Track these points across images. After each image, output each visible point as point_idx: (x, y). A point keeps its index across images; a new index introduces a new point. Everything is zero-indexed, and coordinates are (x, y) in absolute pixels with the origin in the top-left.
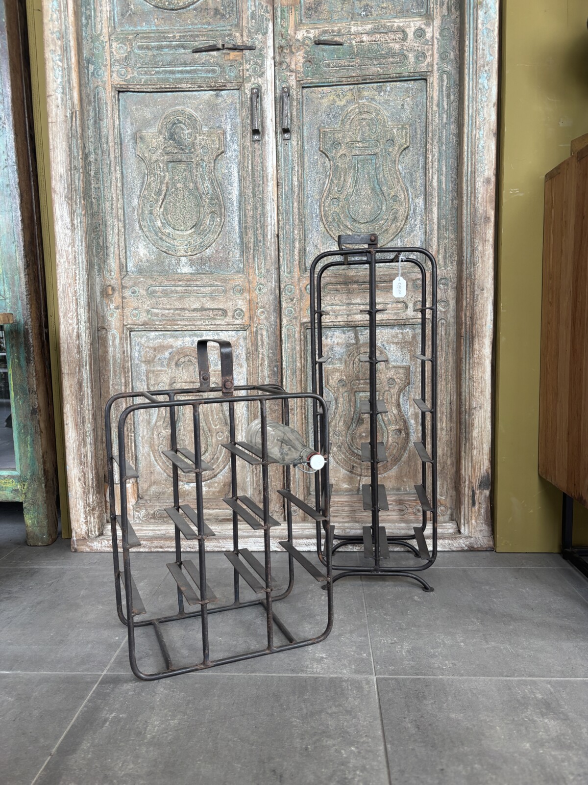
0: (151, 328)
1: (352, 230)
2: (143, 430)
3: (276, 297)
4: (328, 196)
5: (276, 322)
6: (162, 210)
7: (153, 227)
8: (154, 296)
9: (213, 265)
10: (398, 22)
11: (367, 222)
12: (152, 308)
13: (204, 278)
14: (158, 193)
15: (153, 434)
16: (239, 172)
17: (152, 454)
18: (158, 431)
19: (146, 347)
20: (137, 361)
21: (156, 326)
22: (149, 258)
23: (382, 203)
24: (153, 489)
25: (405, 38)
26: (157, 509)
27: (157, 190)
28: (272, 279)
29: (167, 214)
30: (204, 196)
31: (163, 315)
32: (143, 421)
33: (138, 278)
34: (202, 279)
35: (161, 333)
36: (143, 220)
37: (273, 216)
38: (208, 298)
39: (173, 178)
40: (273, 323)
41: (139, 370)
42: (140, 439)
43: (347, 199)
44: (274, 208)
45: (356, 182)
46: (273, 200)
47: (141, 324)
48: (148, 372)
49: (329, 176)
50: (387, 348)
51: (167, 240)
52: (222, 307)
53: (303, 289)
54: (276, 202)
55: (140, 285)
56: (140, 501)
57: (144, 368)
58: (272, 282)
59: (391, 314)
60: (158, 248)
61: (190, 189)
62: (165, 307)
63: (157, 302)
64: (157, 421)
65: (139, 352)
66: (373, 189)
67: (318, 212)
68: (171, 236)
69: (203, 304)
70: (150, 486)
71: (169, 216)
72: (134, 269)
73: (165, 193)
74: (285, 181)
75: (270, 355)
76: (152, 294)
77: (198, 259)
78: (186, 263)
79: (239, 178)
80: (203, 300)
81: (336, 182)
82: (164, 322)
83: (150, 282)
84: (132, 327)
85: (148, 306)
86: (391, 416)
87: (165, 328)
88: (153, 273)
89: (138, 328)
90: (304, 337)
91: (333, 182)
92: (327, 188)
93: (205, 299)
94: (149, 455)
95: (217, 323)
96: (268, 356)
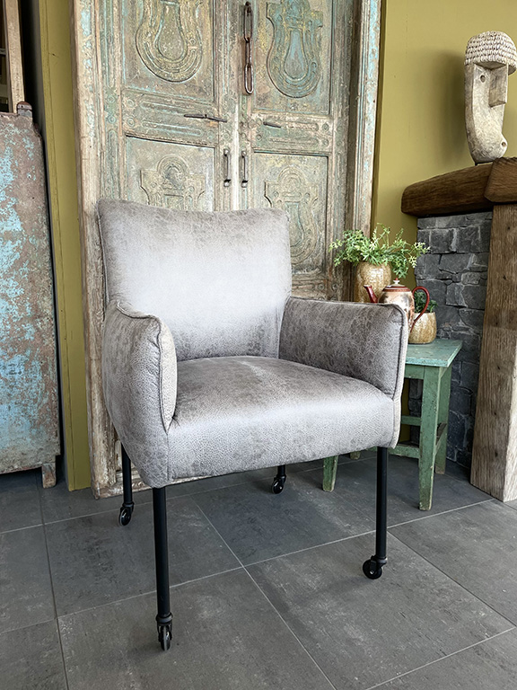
10: (313, 118)
25: (317, 130)
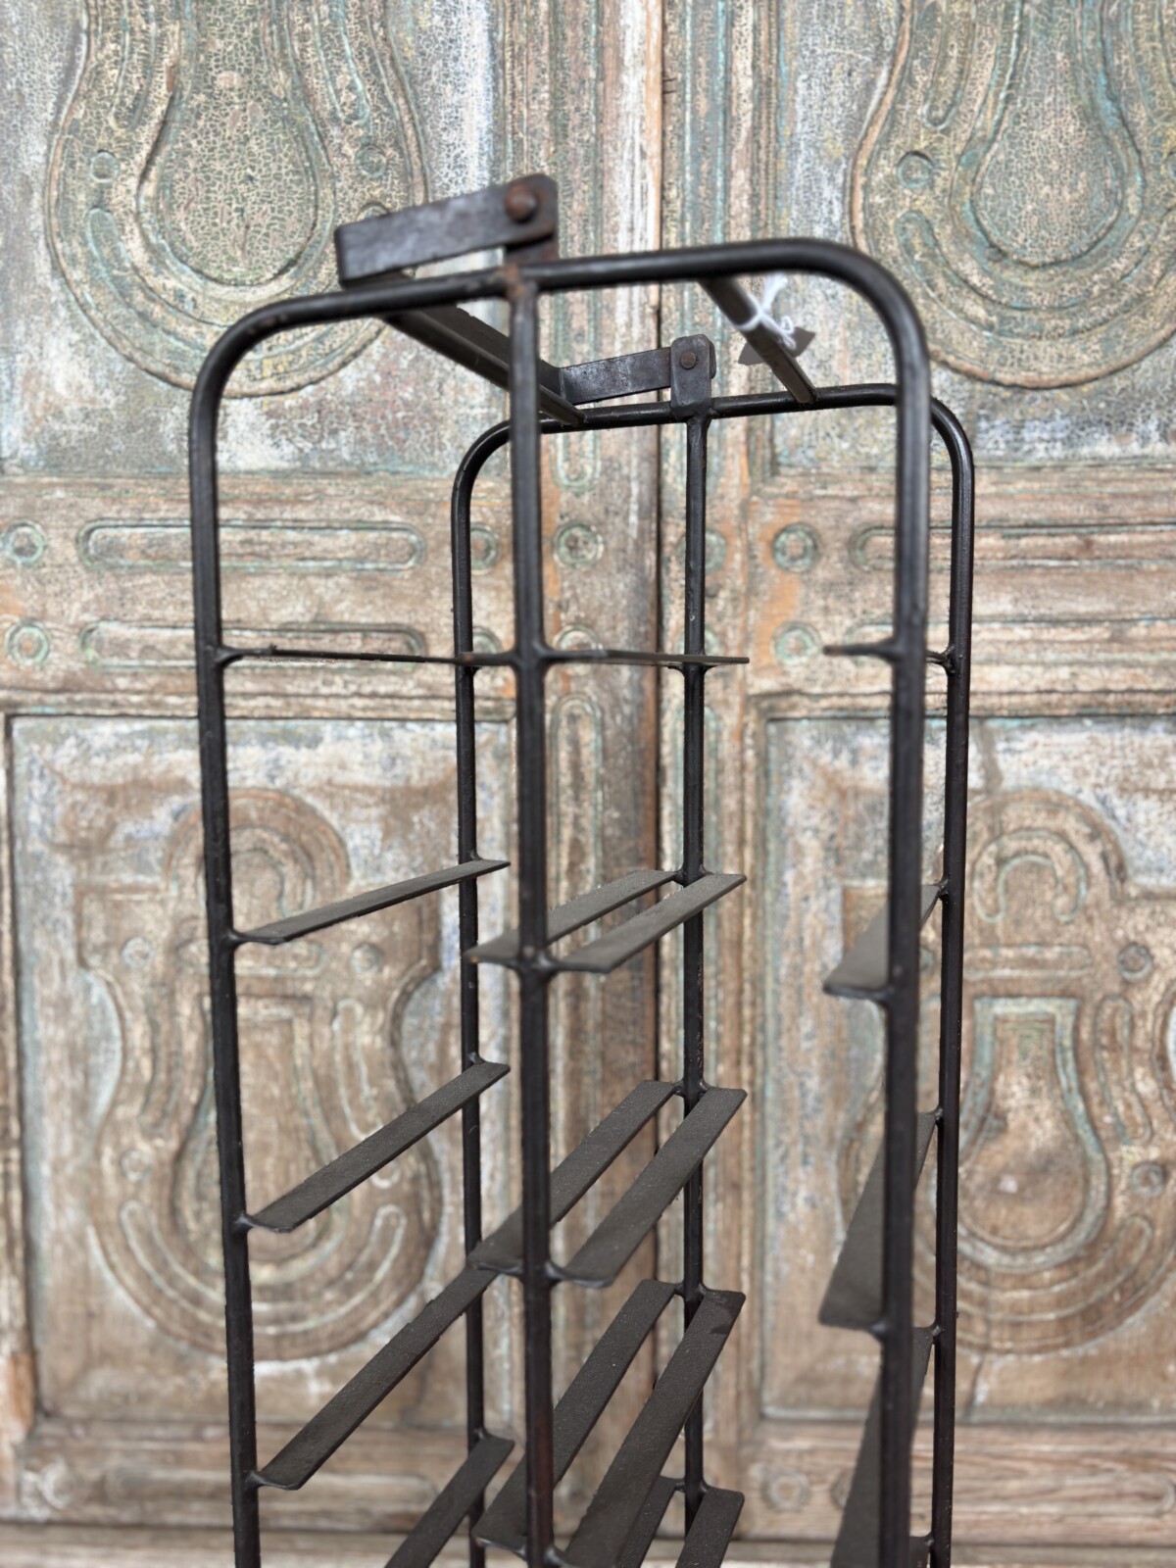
0: (97, 704)
1: (985, 297)
2: (59, 1136)
3: (643, 581)
4: (885, 140)
5: (641, 690)
6: (149, 189)
7: (108, 264)
8: (112, 568)
9: (368, 433)
11: (1057, 262)
12: (104, 619)
13: (331, 491)
14: (135, 113)
15: (97, 1155)
16: (492, 31)
17: (93, 1240)
18: (117, 1145)
19: (75, 786)
20: (36, 846)
21: (119, 697)
22: (93, 401)
23: (1123, 179)
24: (100, 1381)
26: (114, 1462)
27: (129, 101)
28: (627, 500)
29: (170, 207)
30: (335, 132)
31: (147, 650)
32: (57, 1097)
33: (42, 486)
34: (321, 496)
35: (139, 726)
36: (66, 231)
37: (639, 224)
38: (343, 580)
39: (201, 47)
40: (626, 693)
41: (46, 881)
42: (45, 1170)
43: (970, 158)
44: (644, 193)
45: (1013, 83)
46: (643, 155)
47: (52, 685)
48: (82, 892)
49: (894, 55)
50: (1121, 813)
51: (173, 325)
52: (403, 619)
53: (761, 550)
54: (657, 161)
55: (52, 519)
56: (47, 1428)
57: (63, 874)
58: (626, 518)
59: (1145, 666)
60: (130, 359)
61: (273, 98)
62: (156, 614)
63: (124, 591)
64: (114, 1103)
65: (47, 804)
66: (1089, 115)
67: (836, 218)
68: (188, 307)
69: (321, 604)
70: (88, 1366)
71: (180, 215)
72: (27, 450)
73: (167, 113)
74: (696, 72)
75: (609, 831)
76: (101, 558)
77: (304, 407)
78: (253, 427)
79: (493, 54)
80: (326, 589)
81: (921, 79)
82: (153, 681)
83: (94, 506)
84: (17, 697)
85: (85, 609)
86: (1128, 1106)
87: (156, 705)
88: (113, 468)
89: (41, 703)
90: (757, 755)
91: (911, 81)
92: (885, 108)
93: (331, 583)
94: (81, 1241)
95: (382, 689)
96: (602, 838)
